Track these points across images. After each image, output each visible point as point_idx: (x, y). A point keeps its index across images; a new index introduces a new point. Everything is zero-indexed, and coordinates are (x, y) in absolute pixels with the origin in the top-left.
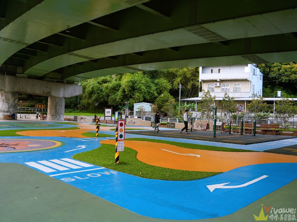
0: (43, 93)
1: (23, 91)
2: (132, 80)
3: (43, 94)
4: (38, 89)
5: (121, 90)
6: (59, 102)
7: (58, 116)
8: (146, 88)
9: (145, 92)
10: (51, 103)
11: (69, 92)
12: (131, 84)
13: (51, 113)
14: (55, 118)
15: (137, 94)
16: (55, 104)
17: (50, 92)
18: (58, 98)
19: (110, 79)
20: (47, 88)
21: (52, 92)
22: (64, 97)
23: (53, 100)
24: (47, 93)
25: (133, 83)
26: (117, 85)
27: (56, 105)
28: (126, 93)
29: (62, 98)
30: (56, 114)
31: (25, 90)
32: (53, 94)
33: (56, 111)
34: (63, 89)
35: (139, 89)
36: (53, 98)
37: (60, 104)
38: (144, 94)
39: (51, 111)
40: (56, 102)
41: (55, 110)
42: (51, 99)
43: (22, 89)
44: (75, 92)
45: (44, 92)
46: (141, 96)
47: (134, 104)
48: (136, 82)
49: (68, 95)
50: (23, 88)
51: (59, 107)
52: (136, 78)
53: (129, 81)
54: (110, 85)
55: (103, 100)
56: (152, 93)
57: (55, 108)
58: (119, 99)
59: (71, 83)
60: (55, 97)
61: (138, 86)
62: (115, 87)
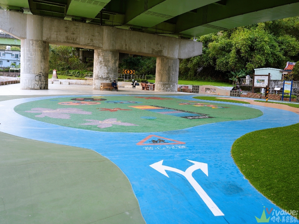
0: (152, 52)
1: (126, 48)
2: (251, 37)
3: (152, 54)
4: (146, 47)
5: (233, 51)
6: (173, 66)
7: (172, 85)
8: (270, 48)
9: (268, 54)
10: (162, 66)
11: (186, 50)
12: (250, 42)
13: (161, 81)
14: (167, 88)
15: (258, 56)
16: (167, 69)
17: (161, 51)
18: (171, 59)
19: (215, 36)
20: (157, 44)
21: (164, 51)
22: (179, 58)
23: (165, 62)
24: (157, 52)
25: (252, 42)
26: (227, 45)
27: (169, 70)
28: (242, 55)
29: (176, 59)
30: (168, 82)
31: (129, 47)
32: (165, 53)
33: (169, 78)
34: (178, 47)
35: (261, 50)
36: (165, 59)
37: (174, 69)
38: (267, 56)
39: (161, 78)
40: (170, 65)
41: (167, 76)
42: (162, 60)
43: (124, 46)
44: (194, 51)
45: (153, 50)
46: (263, 59)
47: (255, 69)
48: (256, 40)
49: (184, 56)
50: (126, 45)
51: (173, 73)
52: (256, 35)
53: (247, 39)
54: (217, 44)
55: (208, 64)
56: (277, 55)
57: (168, 73)
58: (233, 62)
59: (188, 38)
60: (167, 58)
61: (260, 46)
62: (225, 47)
